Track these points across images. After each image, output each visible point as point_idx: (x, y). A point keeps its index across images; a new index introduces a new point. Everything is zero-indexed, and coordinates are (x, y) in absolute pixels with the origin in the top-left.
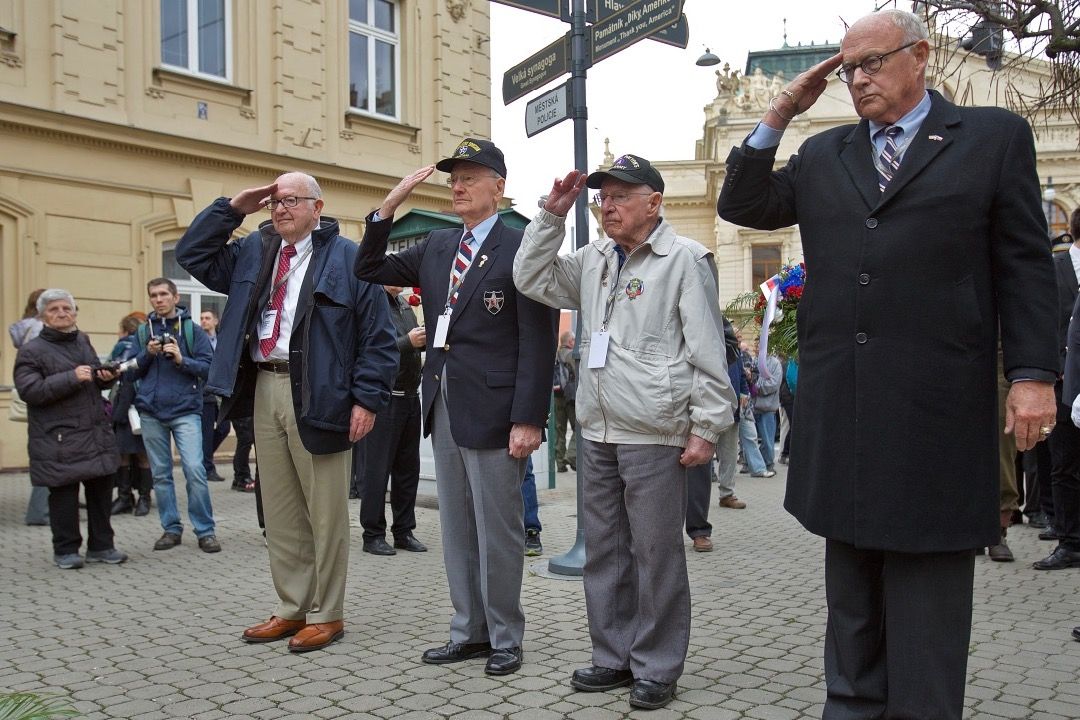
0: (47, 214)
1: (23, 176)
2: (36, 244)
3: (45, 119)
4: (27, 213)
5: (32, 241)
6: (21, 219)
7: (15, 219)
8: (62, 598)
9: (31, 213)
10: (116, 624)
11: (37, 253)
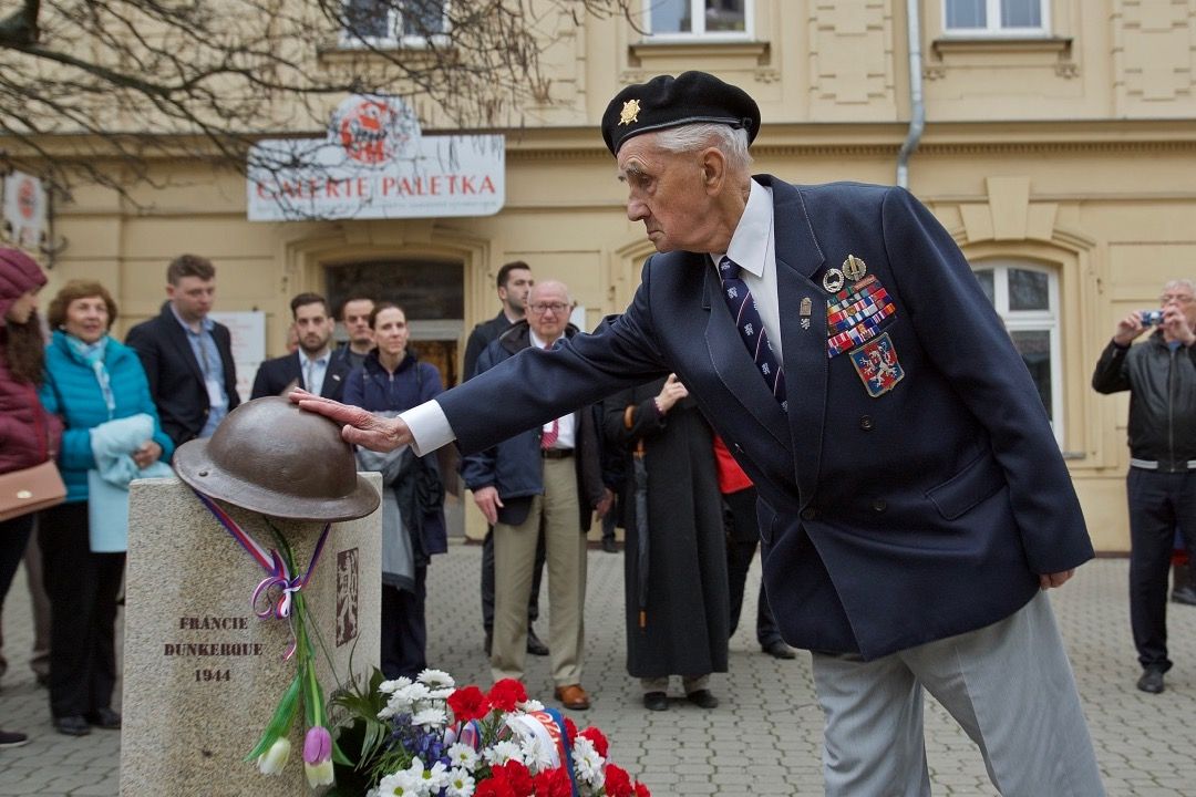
0: (1110, 244)
1: (1084, 202)
2: (1099, 281)
3: (1106, 130)
4: (1089, 245)
5: (1095, 278)
6: (1083, 255)
7: (1076, 254)
8: (1116, 733)
9: (1093, 245)
10: (1177, 784)
11: (1101, 292)
